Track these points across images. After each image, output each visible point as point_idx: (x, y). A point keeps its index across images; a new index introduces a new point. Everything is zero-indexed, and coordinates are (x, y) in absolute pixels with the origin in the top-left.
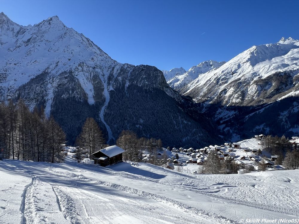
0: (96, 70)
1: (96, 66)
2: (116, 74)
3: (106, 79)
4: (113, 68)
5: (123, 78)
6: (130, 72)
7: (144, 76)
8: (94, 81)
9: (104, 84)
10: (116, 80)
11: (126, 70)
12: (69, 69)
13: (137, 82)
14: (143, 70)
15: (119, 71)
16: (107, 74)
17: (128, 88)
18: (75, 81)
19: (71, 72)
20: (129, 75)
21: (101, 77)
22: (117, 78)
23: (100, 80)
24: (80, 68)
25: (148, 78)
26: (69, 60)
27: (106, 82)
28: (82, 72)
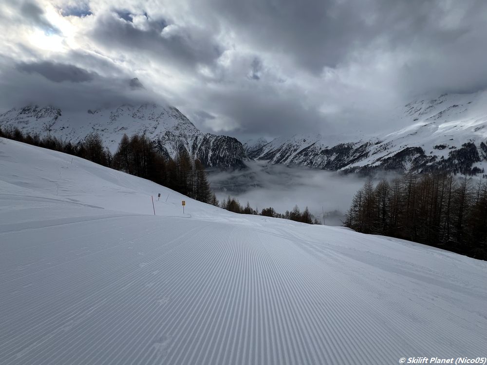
0: (181, 138)
1: (181, 134)
2: (199, 143)
3: (190, 148)
4: (197, 138)
5: (206, 148)
6: (212, 142)
7: (226, 147)
8: (180, 150)
9: (189, 152)
10: (200, 149)
11: (208, 140)
12: (156, 138)
13: (219, 152)
14: (224, 141)
15: (202, 141)
16: (191, 143)
17: (211, 158)
18: (163, 151)
19: (159, 142)
20: (211, 145)
21: (185, 146)
22: (200, 147)
23: (185, 149)
24: (166, 137)
25: (229, 149)
26: (156, 128)
27: (191, 151)
28: (169, 142)
